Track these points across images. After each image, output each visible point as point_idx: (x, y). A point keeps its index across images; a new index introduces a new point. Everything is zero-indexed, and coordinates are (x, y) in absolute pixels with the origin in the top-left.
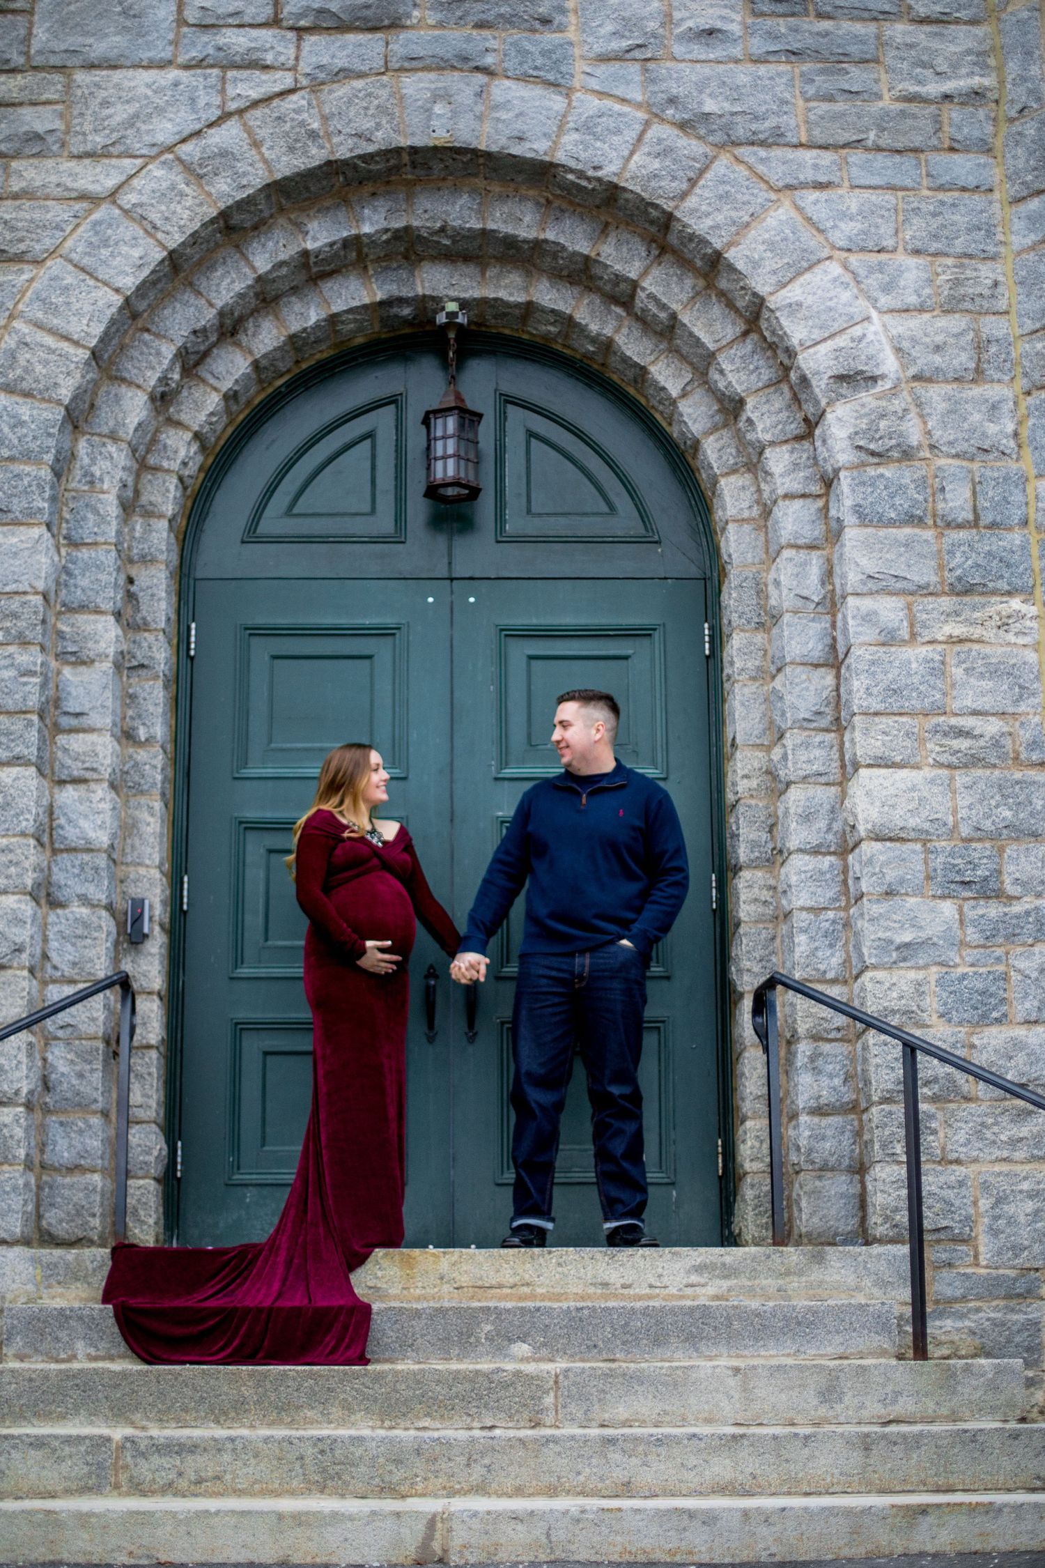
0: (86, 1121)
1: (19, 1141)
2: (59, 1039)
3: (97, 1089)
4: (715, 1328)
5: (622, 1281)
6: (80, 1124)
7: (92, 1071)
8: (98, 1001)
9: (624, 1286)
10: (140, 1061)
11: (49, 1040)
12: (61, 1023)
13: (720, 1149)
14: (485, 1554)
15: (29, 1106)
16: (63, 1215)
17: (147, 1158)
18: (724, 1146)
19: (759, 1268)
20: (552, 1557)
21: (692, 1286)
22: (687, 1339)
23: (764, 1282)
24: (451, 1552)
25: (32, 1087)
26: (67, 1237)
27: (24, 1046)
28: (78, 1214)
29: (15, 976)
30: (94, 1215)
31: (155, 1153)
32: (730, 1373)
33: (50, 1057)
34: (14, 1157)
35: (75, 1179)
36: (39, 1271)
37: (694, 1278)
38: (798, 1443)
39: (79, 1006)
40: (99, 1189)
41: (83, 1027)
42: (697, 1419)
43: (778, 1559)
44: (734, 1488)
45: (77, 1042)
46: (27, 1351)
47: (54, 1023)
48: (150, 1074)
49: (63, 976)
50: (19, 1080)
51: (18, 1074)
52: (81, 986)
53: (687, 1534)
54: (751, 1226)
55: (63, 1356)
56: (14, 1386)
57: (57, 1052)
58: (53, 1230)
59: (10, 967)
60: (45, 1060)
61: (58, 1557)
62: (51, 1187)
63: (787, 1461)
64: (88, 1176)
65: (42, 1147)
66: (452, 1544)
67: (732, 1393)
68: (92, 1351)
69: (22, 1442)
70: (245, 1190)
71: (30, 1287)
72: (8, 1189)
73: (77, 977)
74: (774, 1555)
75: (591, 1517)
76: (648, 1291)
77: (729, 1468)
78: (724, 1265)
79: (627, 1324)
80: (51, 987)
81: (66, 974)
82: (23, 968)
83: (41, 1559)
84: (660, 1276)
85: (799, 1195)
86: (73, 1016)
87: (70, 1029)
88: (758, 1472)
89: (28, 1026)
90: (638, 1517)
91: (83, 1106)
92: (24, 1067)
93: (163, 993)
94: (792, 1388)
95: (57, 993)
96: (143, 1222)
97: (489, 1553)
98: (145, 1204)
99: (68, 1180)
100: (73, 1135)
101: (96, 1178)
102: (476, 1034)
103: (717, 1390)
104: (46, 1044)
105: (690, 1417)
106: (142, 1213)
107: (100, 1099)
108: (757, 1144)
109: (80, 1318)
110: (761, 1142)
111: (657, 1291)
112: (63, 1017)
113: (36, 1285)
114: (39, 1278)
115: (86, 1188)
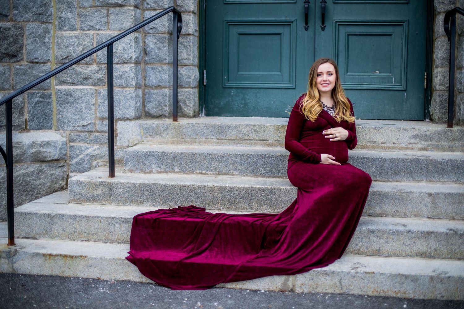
0: (162, 67)
1: (132, 78)
2: (150, 34)
3: (166, 54)
4: (421, 169)
5: (382, 141)
6: (159, 68)
7: (164, 47)
8: (165, 18)
9: (382, 143)
10: (186, 40)
11: (146, 34)
12: (151, 27)
13: (425, 77)
14: (311, 288)
15: (137, 63)
16: (154, 106)
17: (189, 80)
18: (427, 76)
19: (441, 137)
20: (342, 292)
21: (412, 144)
22: (408, 173)
23: (443, 143)
24: (296, 286)
25: (137, 55)
26: (155, 114)
27: (133, 39)
28: (160, 105)
29: (128, 9)
30: (166, 106)
31: (193, 78)
32: (427, 196)
33: (147, 41)
34: (131, 85)
35: (158, 91)
36: (142, 131)
37: (413, 141)
38: (457, 237)
39: (158, 20)
40: (168, 95)
41: (159, 29)
42: (411, 215)
43: (445, 298)
44: (426, 254)
45: (157, 35)
46: (133, 168)
47: (148, 27)
48: (189, 46)
49: (151, 7)
50: (131, 53)
51: (131, 51)
52: (158, 11)
53: (404, 285)
54: (438, 113)
55: (147, 171)
56: (122, 189)
57: (150, 39)
58: (150, 112)
59: (126, 6)
60: (145, 42)
61: (128, 278)
62: (149, 94)
63: (451, 244)
64: (163, 90)
65: (145, 78)
66: (297, 283)
67: (428, 204)
68: (159, 169)
69: (120, 220)
70: (231, 90)
71: (139, 137)
72: (129, 98)
73: (156, 8)
74: (444, 296)
75: (360, 275)
76: (393, 145)
77: (425, 246)
78: (426, 135)
79: (382, 165)
80: (146, 12)
81: (152, 6)
82: (131, 6)
83: (121, 279)
84: (398, 139)
85: (460, 103)
86: (155, 24)
87: (154, 30)
88: (438, 248)
89: (135, 31)
90: (382, 277)
91: (160, 61)
92: (133, 48)
93: (195, 12)
94: (455, 204)
95: (149, 14)
96: (188, 106)
97: (313, 288)
98: (189, 98)
99: (155, 91)
100: (157, 73)
101: (167, 90)
102: (325, 27)
103: (421, 203)
104: (145, 36)
105: (408, 214)
106: (187, 102)
107: (167, 58)
108: (442, 79)
109: (154, 156)
110: (444, 78)
111: (397, 145)
112: (152, 25)
113: (141, 136)
114: (142, 133)
115: (162, 95)
